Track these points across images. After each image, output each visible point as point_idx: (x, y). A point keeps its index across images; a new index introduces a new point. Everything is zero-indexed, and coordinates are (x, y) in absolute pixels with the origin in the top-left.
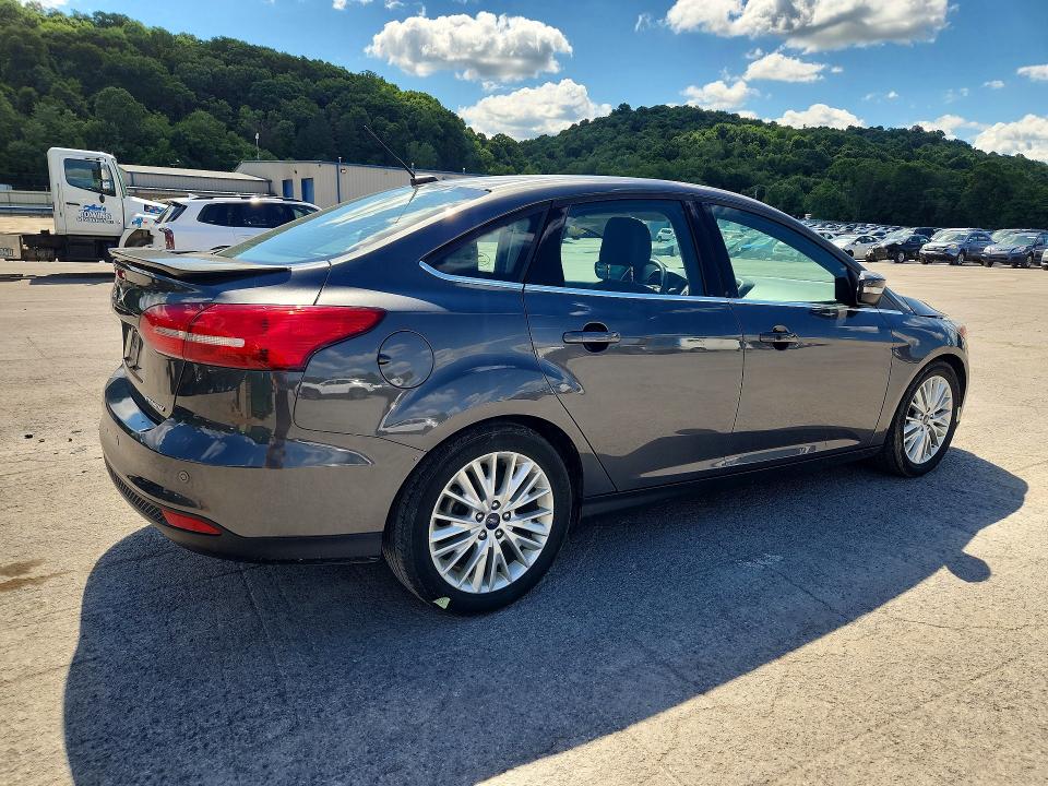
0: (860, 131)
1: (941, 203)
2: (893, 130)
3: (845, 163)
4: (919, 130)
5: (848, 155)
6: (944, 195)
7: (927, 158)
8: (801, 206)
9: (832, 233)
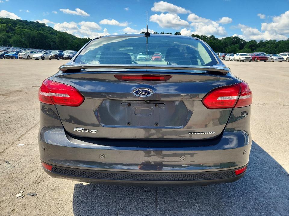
0: (20, 21)
1: (52, 43)
2: (31, 22)
3: (20, 30)
4: (38, 22)
5: (19, 28)
6: (52, 41)
7: (43, 30)
8: (9, 43)
9: (35, 51)
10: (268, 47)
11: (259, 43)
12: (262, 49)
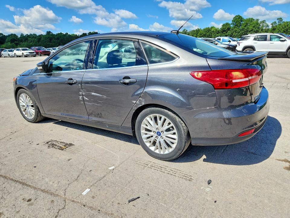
10: (31, 42)
11: (20, 37)
12: (26, 43)
